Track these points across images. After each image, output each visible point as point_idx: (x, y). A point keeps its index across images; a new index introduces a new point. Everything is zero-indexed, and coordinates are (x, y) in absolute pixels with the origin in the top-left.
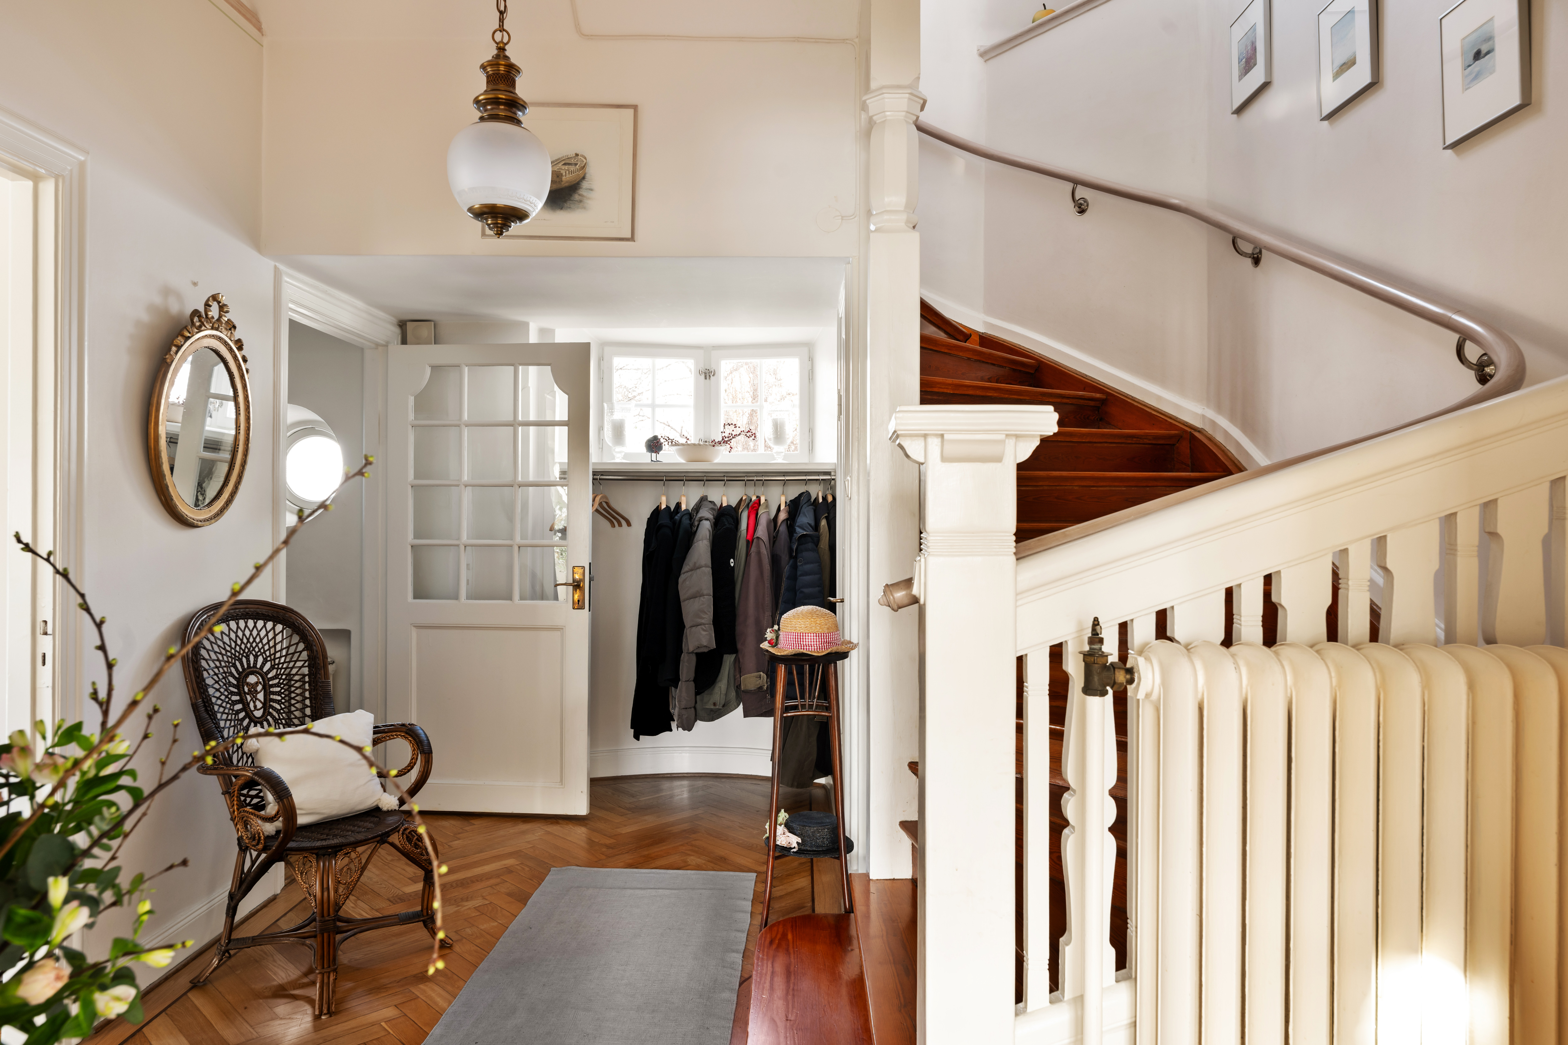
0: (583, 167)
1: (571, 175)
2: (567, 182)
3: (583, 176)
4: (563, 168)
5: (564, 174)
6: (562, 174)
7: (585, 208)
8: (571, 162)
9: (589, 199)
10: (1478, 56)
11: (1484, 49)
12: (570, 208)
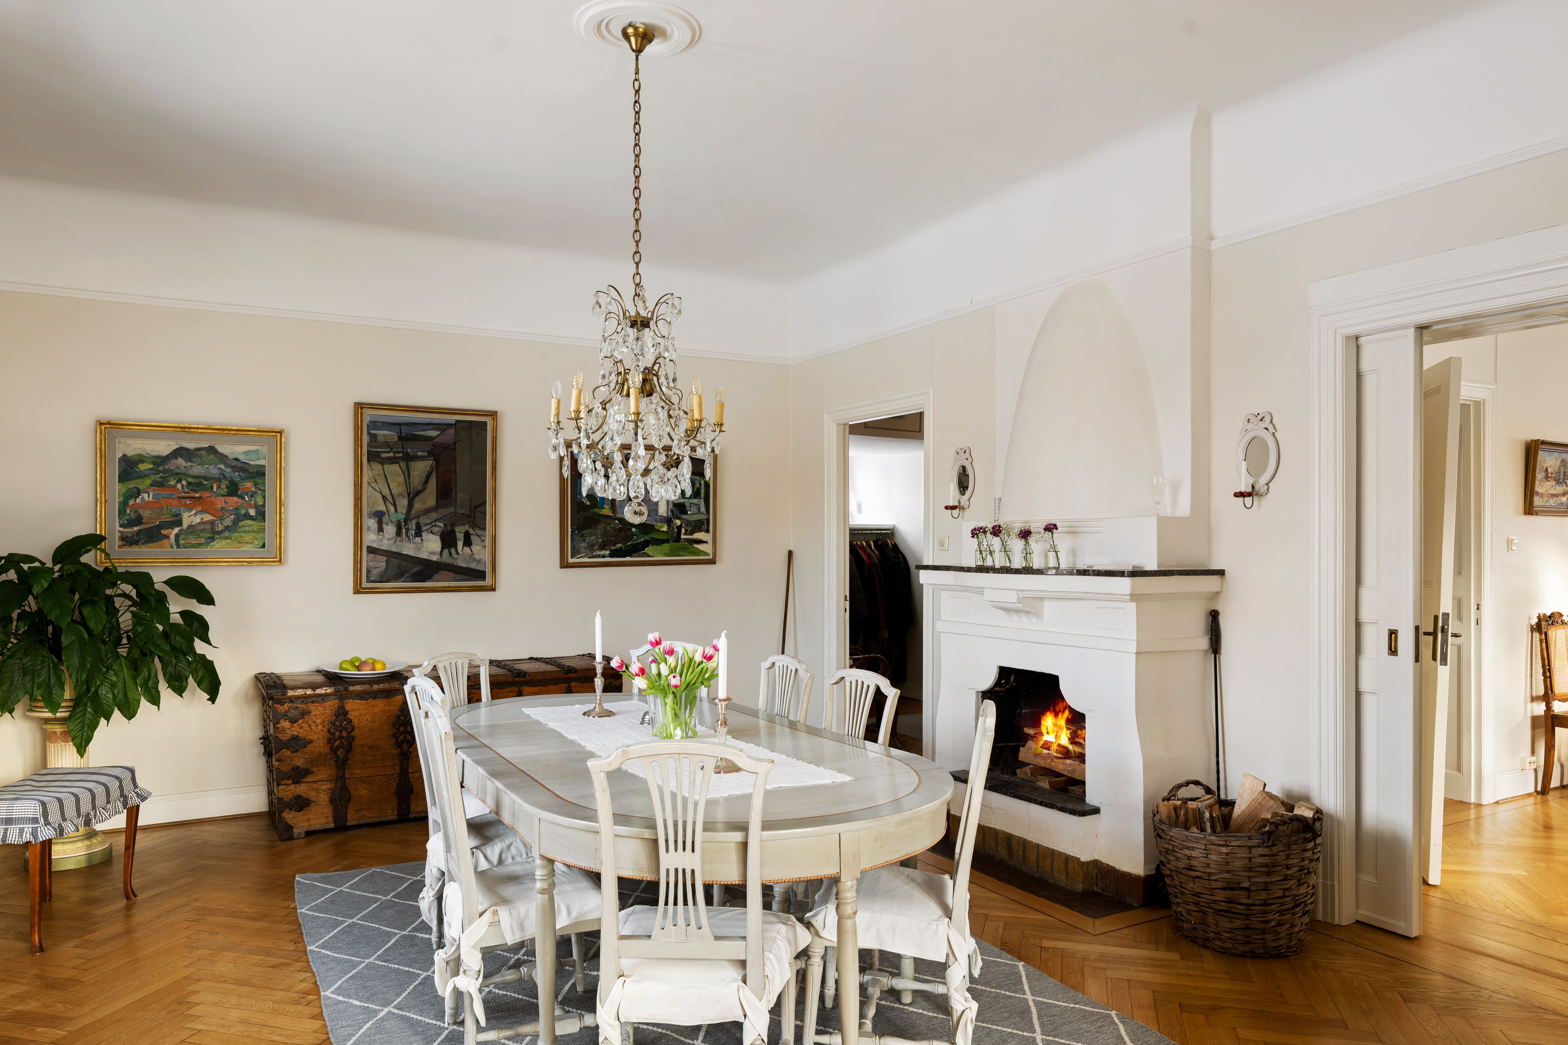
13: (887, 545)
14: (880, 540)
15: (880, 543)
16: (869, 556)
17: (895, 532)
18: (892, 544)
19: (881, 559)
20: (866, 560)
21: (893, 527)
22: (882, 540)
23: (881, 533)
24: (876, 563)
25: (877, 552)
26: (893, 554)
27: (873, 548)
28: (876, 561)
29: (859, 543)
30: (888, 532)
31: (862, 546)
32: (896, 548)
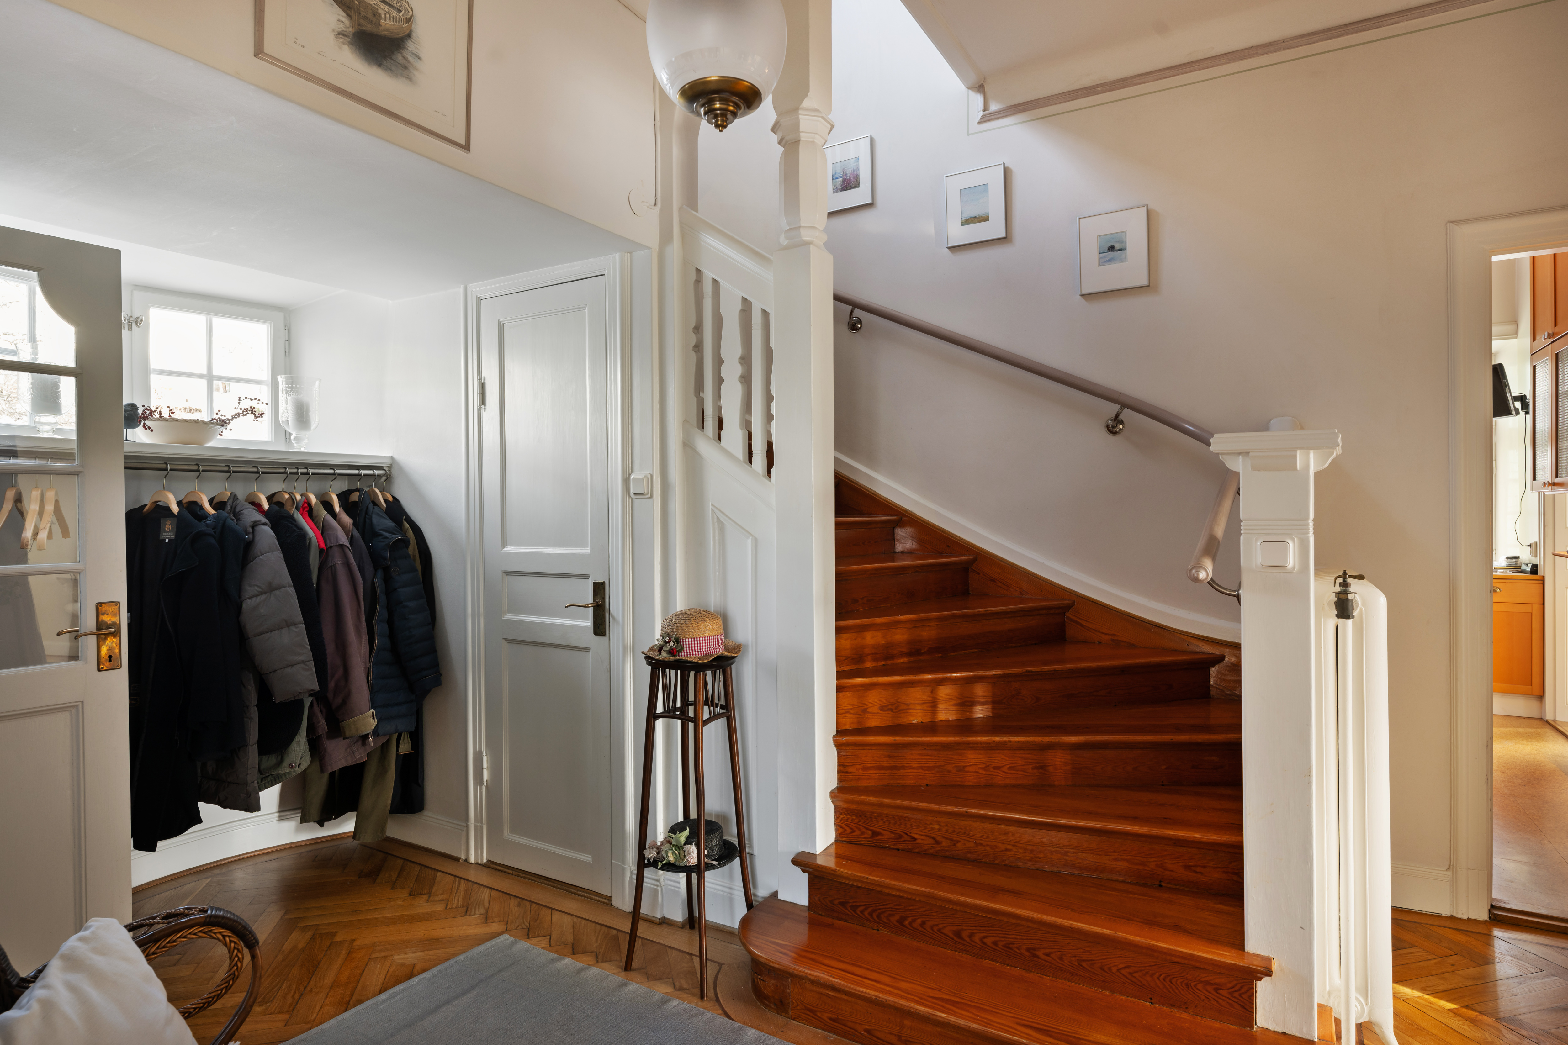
0: (409, 20)
1: (393, 23)
2: (387, 30)
3: (408, 32)
4: (382, 7)
5: (383, 16)
6: (380, 14)
7: (410, 79)
8: (392, 4)
9: (416, 69)
10: (1111, 248)
11: (1117, 246)
12: (391, 70)
13: (375, 503)
14: (356, 490)
15: (355, 497)
16: (324, 530)
17: (394, 472)
18: (385, 500)
19: (356, 533)
20: (314, 539)
21: (389, 461)
22: (360, 490)
23: (359, 475)
24: (342, 546)
25: (347, 520)
26: (389, 523)
27: (337, 508)
28: (344, 540)
29: (298, 497)
30: (377, 472)
31: (307, 509)
32: (395, 510)
